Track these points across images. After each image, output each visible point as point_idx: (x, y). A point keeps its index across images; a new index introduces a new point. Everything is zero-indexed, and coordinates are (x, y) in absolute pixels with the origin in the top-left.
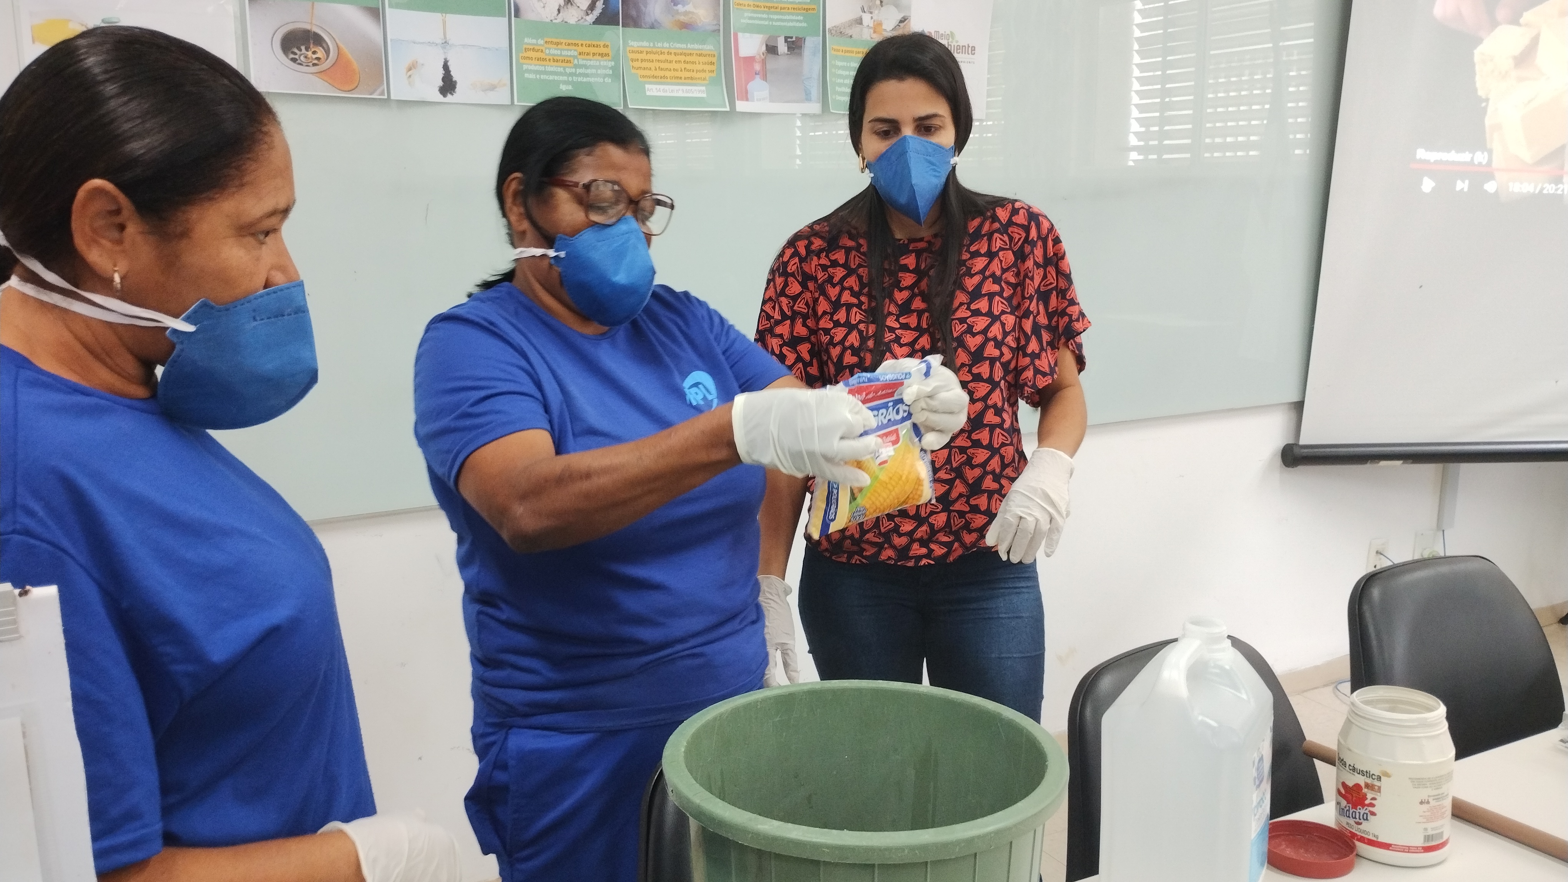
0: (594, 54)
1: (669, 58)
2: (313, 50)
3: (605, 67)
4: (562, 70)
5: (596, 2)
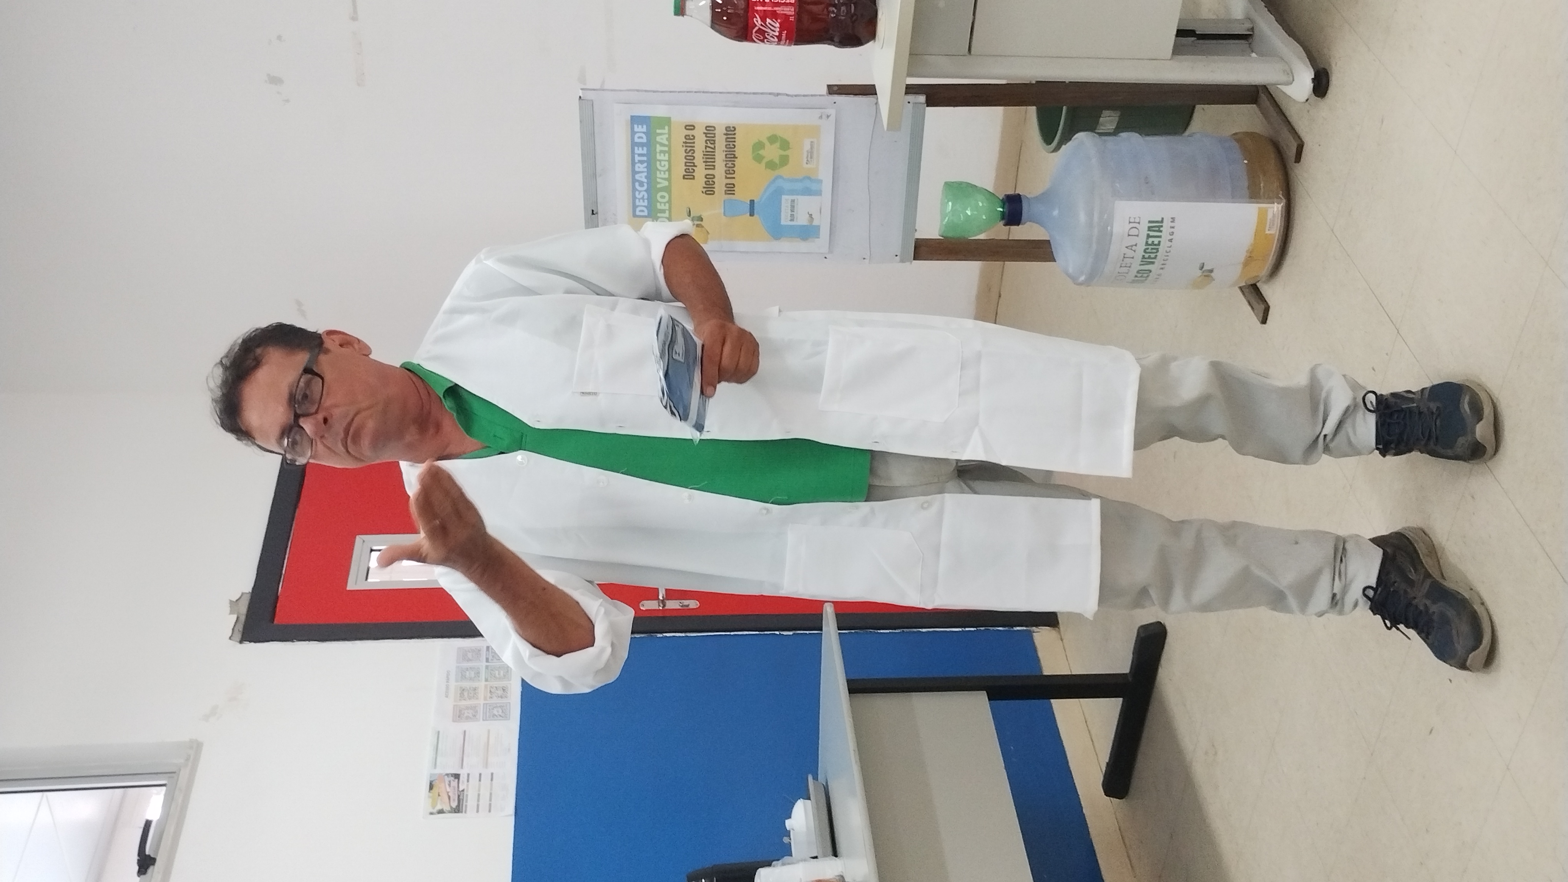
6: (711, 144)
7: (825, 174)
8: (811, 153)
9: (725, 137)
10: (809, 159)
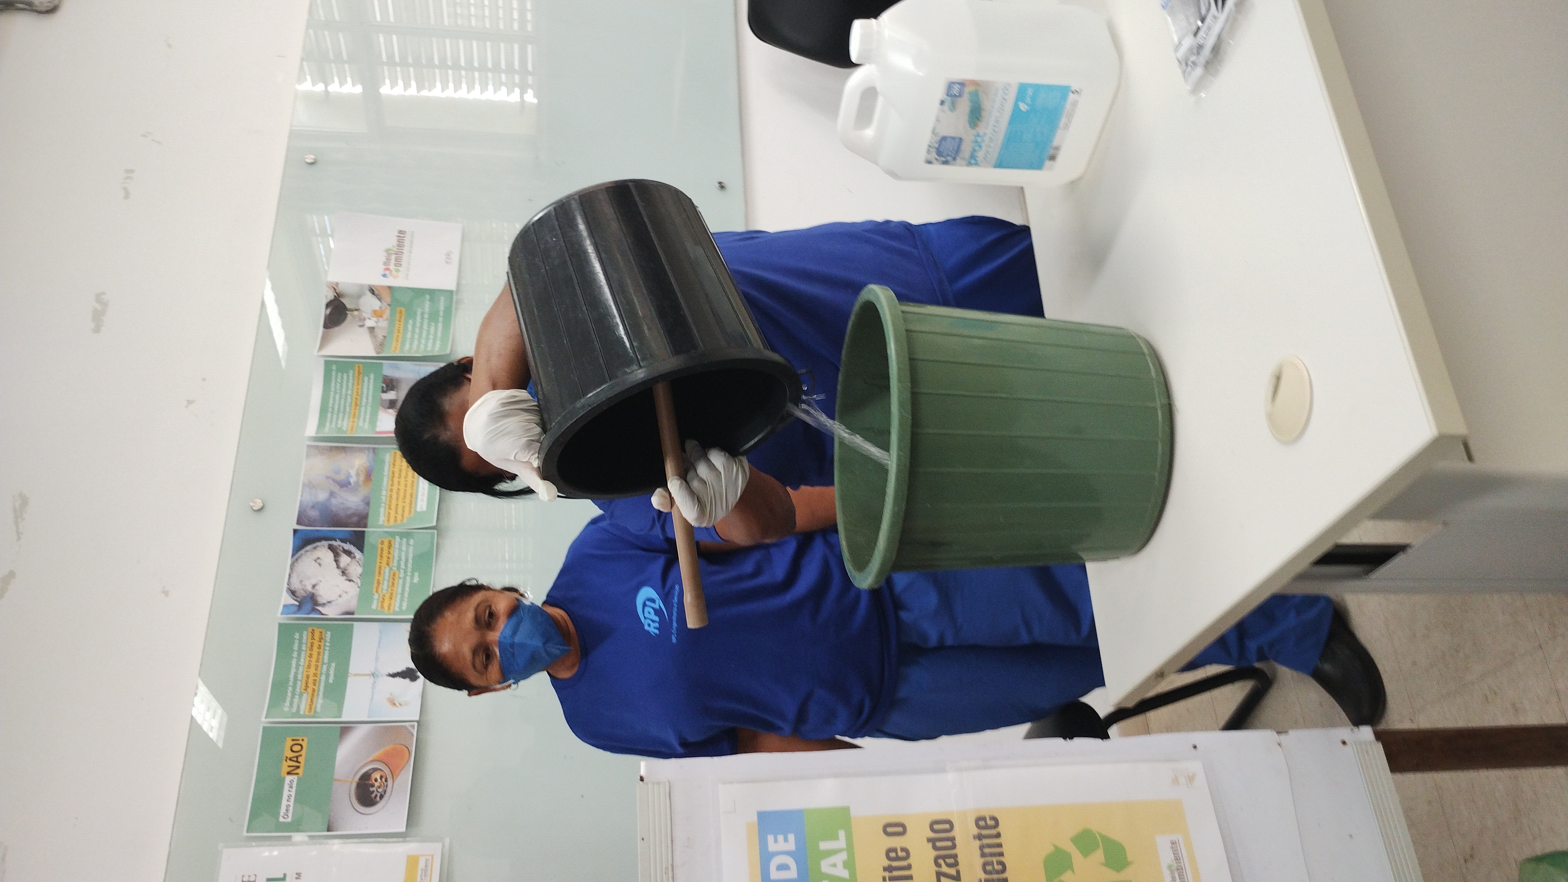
0: (389, 553)
1: (395, 490)
2: (374, 781)
3: (401, 544)
4: (401, 581)
5: (343, 548)
6: (949, 865)
8: (1177, 871)
9: (977, 843)
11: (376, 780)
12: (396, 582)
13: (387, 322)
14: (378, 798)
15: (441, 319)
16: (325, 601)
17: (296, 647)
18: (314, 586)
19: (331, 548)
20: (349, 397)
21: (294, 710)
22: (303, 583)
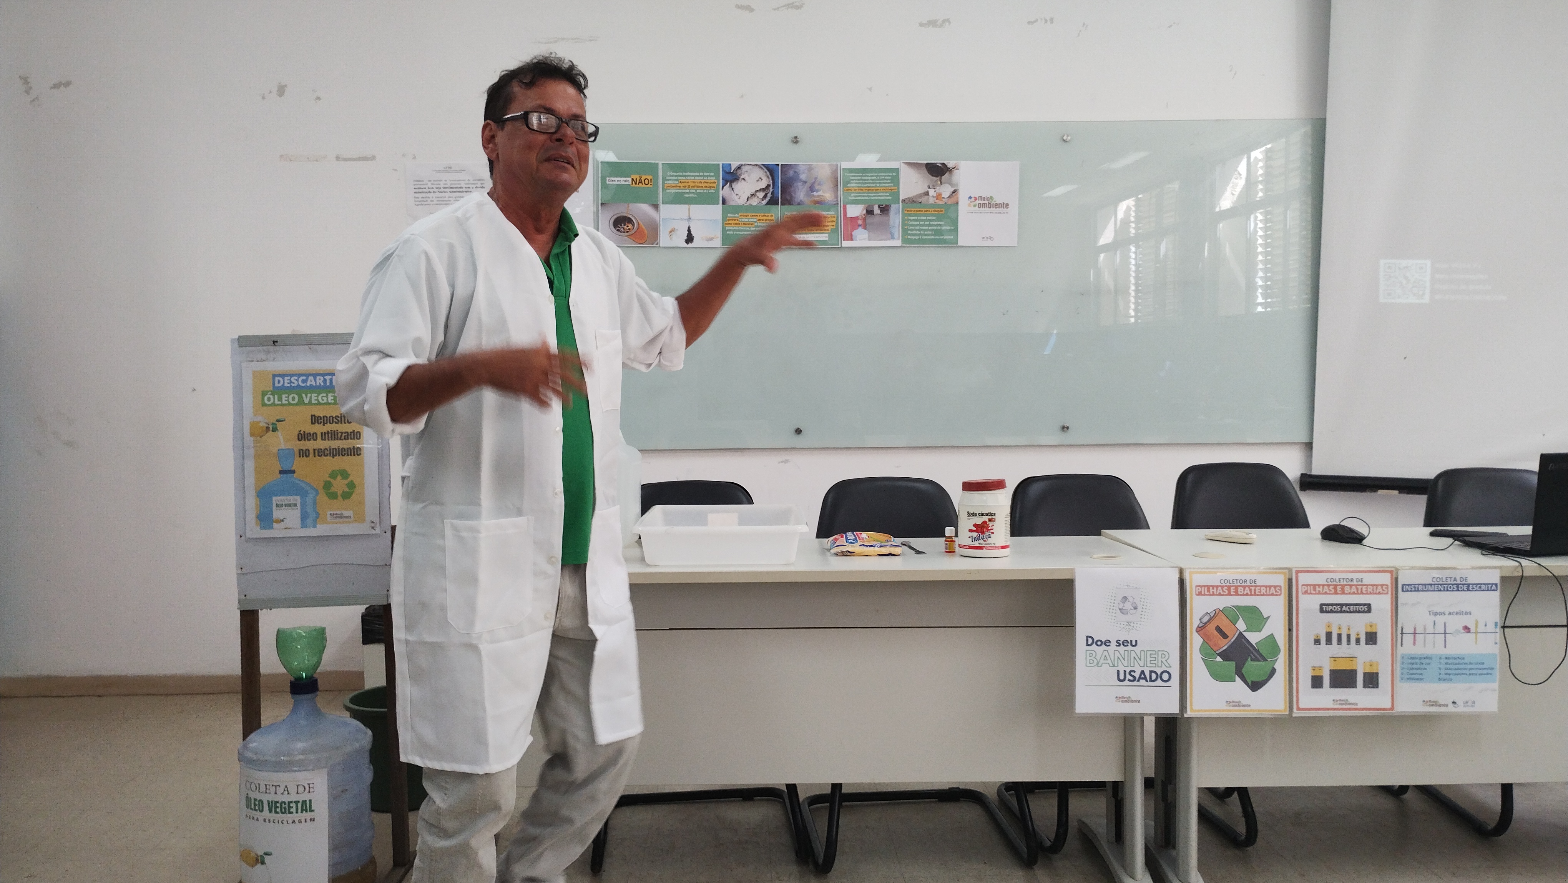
4: (748, 229)
5: (767, 193)
6: (345, 436)
7: (321, 530)
8: (341, 516)
9: (352, 447)
10: (335, 516)
11: (628, 226)
12: (747, 226)
13: (933, 202)
14: (618, 229)
15: (937, 237)
16: (733, 187)
17: (706, 174)
18: (744, 179)
19: (768, 186)
20: (874, 185)
21: (667, 178)
22: (746, 173)
